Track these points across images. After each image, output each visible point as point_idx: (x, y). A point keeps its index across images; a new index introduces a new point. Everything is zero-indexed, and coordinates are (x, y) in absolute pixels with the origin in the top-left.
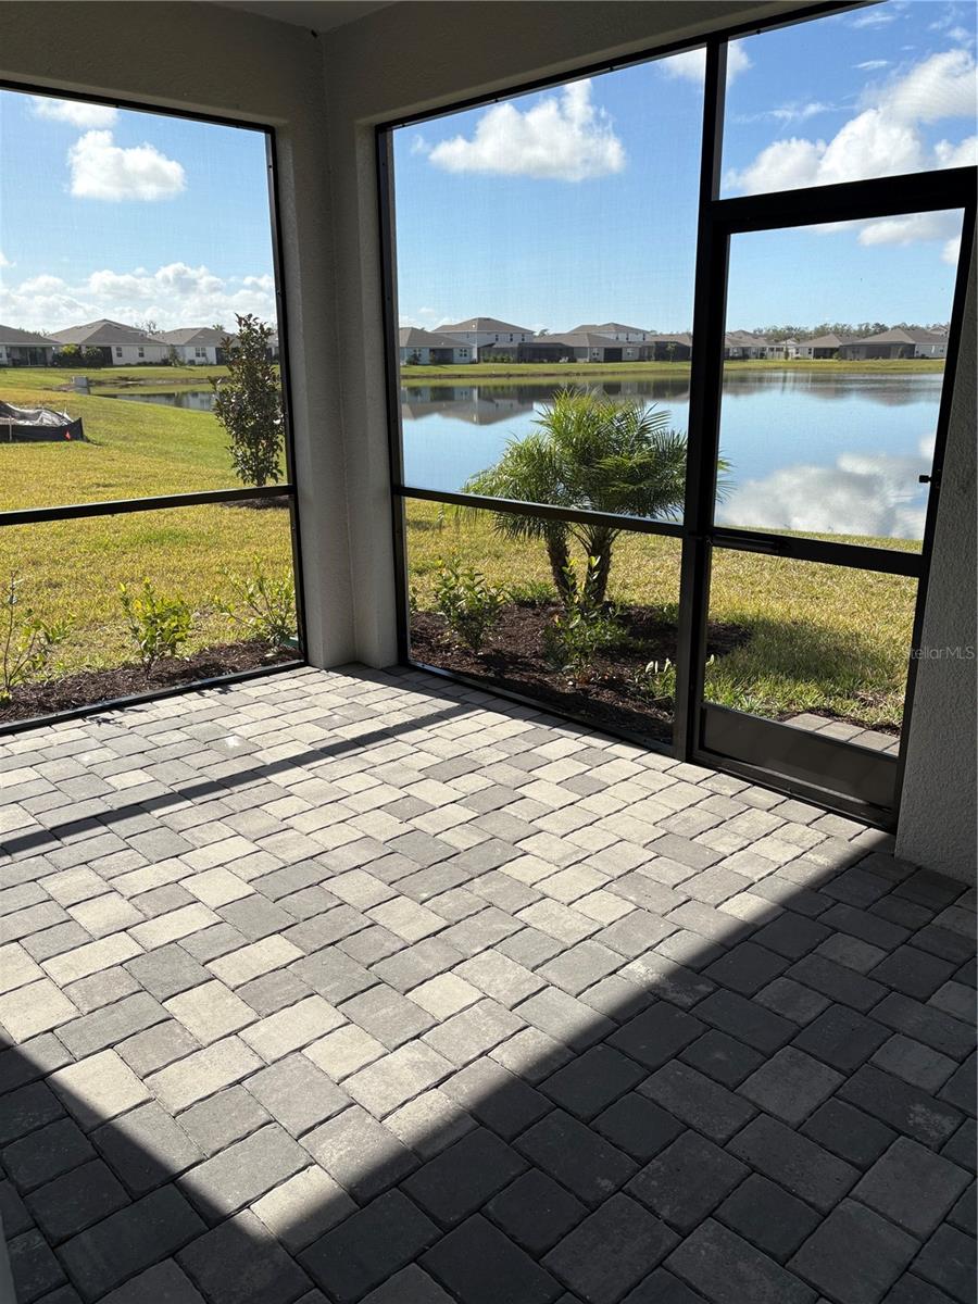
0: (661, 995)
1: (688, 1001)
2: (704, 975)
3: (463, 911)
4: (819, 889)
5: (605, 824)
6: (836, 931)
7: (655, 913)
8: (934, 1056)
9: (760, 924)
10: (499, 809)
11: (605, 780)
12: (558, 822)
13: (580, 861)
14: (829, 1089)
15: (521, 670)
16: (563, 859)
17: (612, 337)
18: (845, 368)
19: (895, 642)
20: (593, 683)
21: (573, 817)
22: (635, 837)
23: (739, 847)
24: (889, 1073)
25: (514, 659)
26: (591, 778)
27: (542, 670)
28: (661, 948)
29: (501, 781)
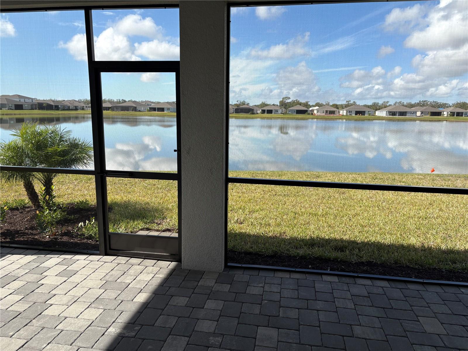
0: (124, 336)
1: (133, 334)
2: (136, 324)
3: (32, 334)
4: (163, 285)
5: (81, 285)
6: (172, 296)
7: (111, 309)
8: (210, 322)
9: (149, 301)
10: (33, 291)
11: (76, 269)
12: (61, 289)
13: (76, 301)
14: (186, 343)
15: (22, 236)
16: (69, 302)
17: (18, 100)
18: (114, 114)
19: (160, 203)
20: (59, 235)
21: (67, 286)
22: (94, 286)
23: (133, 279)
24: (201, 332)
25: (17, 232)
26: (70, 270)
27: (32, 234)
28: (118, 320)
29: (30, 281)
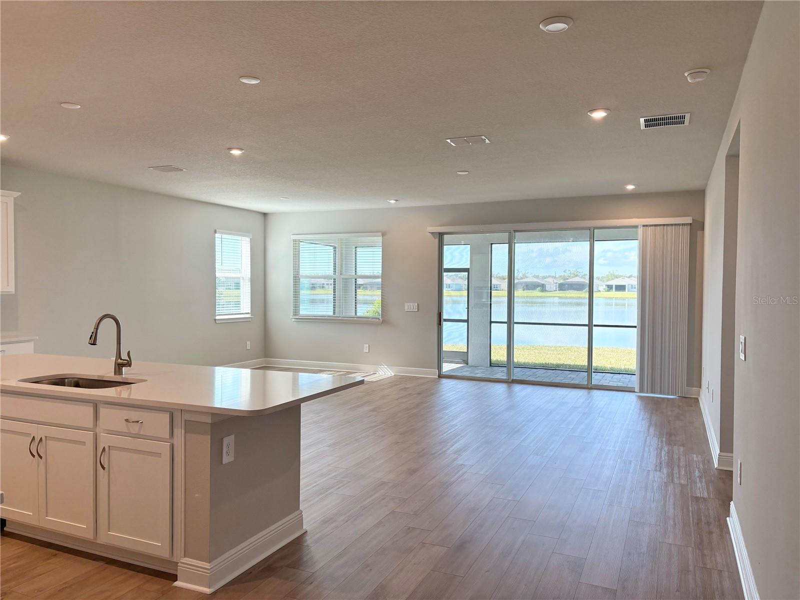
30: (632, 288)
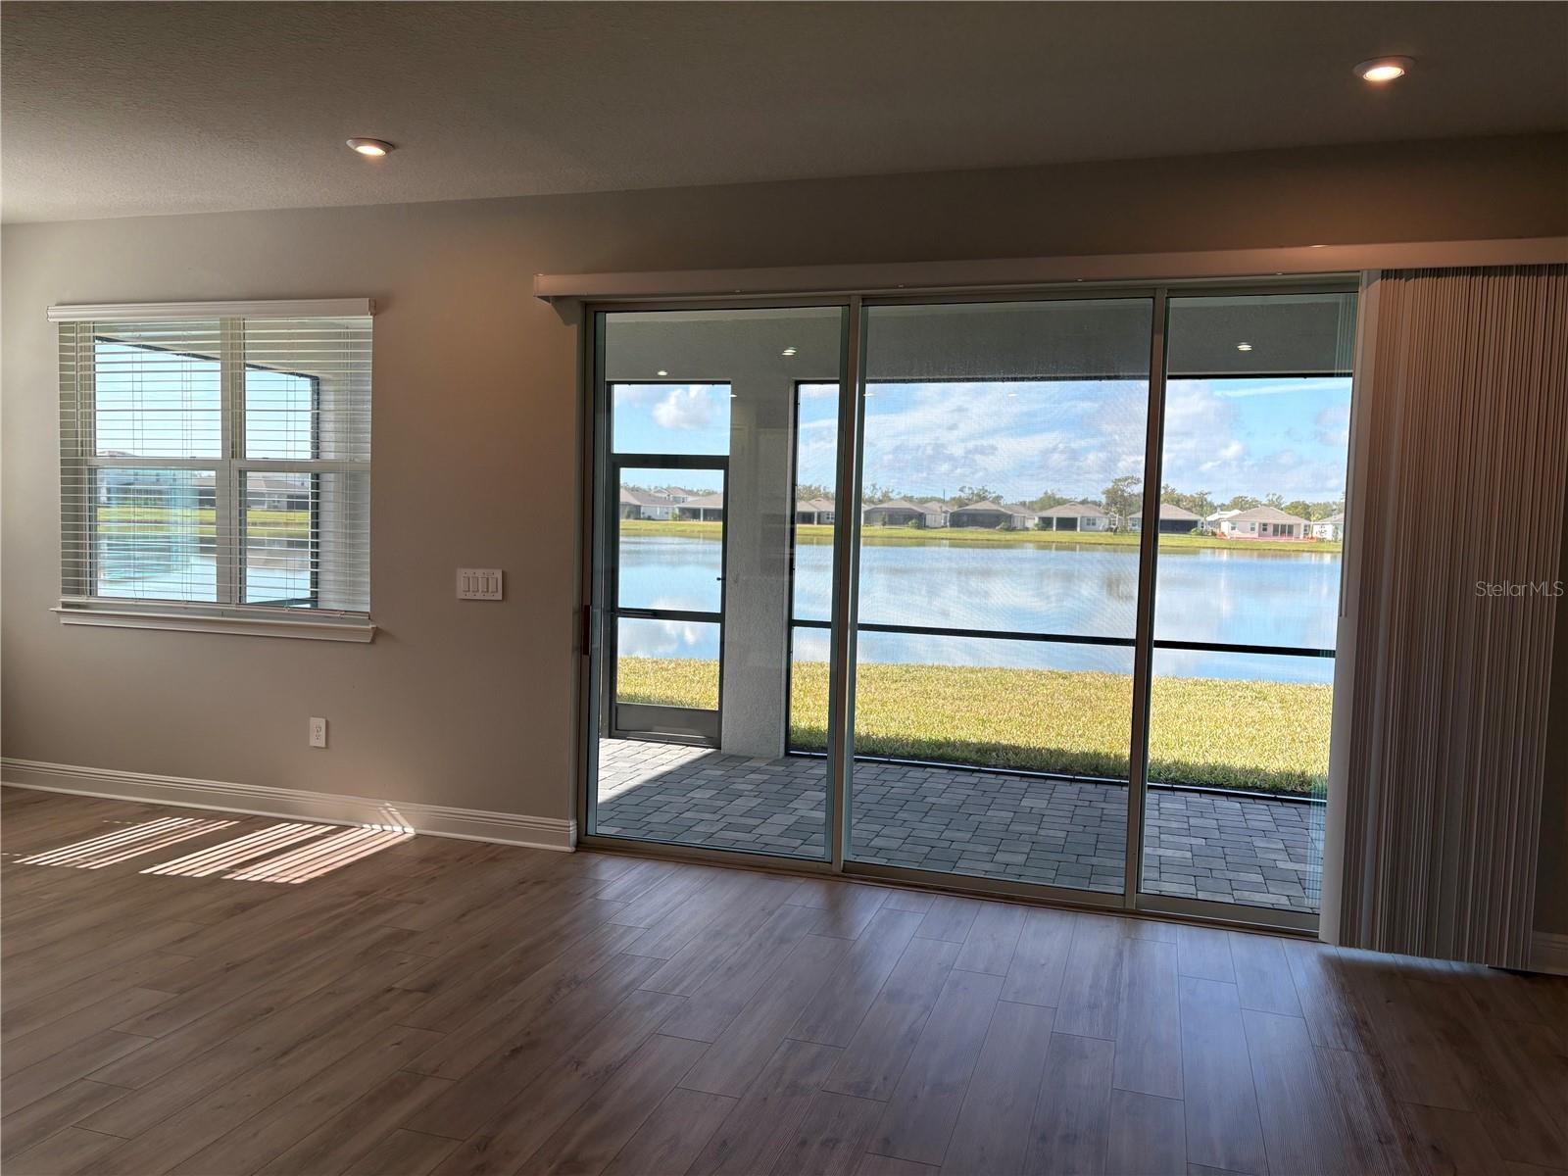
30: (1088, 524)
